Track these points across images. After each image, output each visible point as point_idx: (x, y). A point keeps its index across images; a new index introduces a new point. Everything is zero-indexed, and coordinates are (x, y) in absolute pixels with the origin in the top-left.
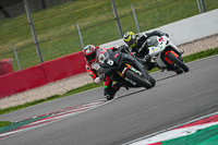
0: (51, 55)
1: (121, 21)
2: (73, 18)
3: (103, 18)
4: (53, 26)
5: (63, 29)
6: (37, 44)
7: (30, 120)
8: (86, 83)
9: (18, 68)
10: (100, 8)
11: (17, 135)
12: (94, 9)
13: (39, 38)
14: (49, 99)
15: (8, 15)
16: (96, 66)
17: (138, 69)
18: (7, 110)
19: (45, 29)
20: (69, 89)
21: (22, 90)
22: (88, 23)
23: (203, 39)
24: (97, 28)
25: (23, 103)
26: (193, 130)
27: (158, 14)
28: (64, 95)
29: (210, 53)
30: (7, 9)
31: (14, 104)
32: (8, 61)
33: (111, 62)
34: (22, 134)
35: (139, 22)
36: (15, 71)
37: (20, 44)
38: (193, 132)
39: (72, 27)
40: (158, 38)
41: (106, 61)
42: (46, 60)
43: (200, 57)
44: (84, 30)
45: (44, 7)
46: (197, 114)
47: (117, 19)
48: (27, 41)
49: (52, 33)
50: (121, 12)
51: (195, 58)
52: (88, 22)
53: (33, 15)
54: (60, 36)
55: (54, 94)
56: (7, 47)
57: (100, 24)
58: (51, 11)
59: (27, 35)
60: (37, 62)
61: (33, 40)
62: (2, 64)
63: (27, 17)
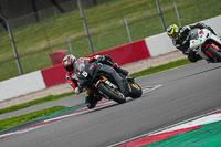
2: (121, 14)
3: (148, 13)
4: (103, 21)
5: (112, 24)
6: (89, 36)
7: (82, 105)
10: (145, 4)
11: (69, 118)
12: (140, 5)
13: (91, 31)
15: (62, 11)
17: (114, 82)
18: (62, 96)
19: (96, 23)
24: (143, 23)
27: (197, 11)
30: (62, 5)
31: (68, 91)
32: (62, 51)
33: (85, 74)
35: (181, 17)
37: (74, 36)
39: (121, 22)
41: (81, 73)
42: (97, 51)
44: (130, 24)
45: (95, 4)
47: (161, 15)
48: (80, 34)
49: (102, 27)
50: (165, 8)
52: (134, 17)
53: (85, 11)
54: (110, 29)
57: (146, 19)
58: (101, 7)
59: (79, 28)
60: (88, 53)
61: (85, 33)
62: (57, 54)
63: (80, 12)
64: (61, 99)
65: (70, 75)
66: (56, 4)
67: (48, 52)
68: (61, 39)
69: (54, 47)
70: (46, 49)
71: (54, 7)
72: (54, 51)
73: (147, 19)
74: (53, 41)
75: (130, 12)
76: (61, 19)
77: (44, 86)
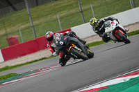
0: (42, 33)
1: (84, 13)
2: (54, 11)
3: (73, 11)
4: (43, 16)
5: (49, 18)
6: (33, 26)
7: (29, 73)
9: (22, 41)
10: (71, 5)
11: (21, 81)
12: (68, 6)
13: (35, 23)
14: (40, 60)
16: (53, 45)
18: (15, 66)
19: (38, 18)
21: (24, 54)
22: (64, 14)
23: (134, 24)
24: (69, 17)
25: (24, 62)
26: (128, 78)
27: (106, 9)
28: (50, 57)
29: (138, 32)
30: (15, 6)
31: (19, 63)
32: (16, 37)
34: (24, 81)
35: (95, 13)
36: (20, 43)
37: (23, 27)
38: (128, 80)
39: (55, 17)
41: (59, 42)
43: (132, 35)
45: (38, 5)
46: (130, 69)
47: (82, 12)
48: (27, 25)
49: (42, 20)
50: (84, 8)
53: (31, 10)
54: (47, 22)
55: (43, 57)
58: (42, 7)
59: (27, 21)
60: (33, 38)
61: (31, 24)
62: (12, 38)
63: (27, 11)
64: (15, 69)
65: (50, 44)
66: (11, 5)
67: (5, 37)
68: (14, 29)
69: (10, 33)
70: (4, 35)
71: (10, 7)
72: (10, 36)
73: (72, 15)
74: (9, 30)
75: (61, 10)
77: (3, 60)
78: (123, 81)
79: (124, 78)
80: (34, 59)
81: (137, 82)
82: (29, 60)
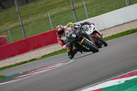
0: (32, 33)
1: (76, 11)
2: (45, 9)
3: (64, 9)
4: (33, 14)
5: (39, 16)
6: (22, 26)
7: (18, 75)
8: (54, 51)
9: (11, 41)
10: (63, 2)
11: (10, 84)
12: (59, 3)
13: (24, 22)
14: (30, 61)
15: (4, 8)
18: (3, 68)
19: (27, 16)
20: (43, 55)
21: (13, 55)
23: (129, 22)
24: (61, 16)
25: (13, 63)
26: (123, 80)
27: (100, 7)
28: (40, 59)
29: (134, 31)
30: (3, 3)
31: (8, 64)
33: (74, 36)
34: (13, 83)
35: (88, 11)
36: (8, 43)
37: (11, 26)
38: (123, 82)
39: (45, 15)
40: (88, 26)
41: (71, 35)
42: (28, 36)
43: (127, 34)
44: (52, 17)
45: (27, 2)
46: (125, 71)
47: (74, 10)
48: (16, 24)
49: (32, 19)
50: (76, 5)
51: (124, 35)
52: (55, 11)
54: (37, 21)
55: (33, 58)
56: (3, 28)
58: (32, 4)
59: (16, 20)
60: (22, 38)
61: (20, 23)
63: (17, 8)
64: (3, 71)
75: (52, 8)
76: (2, 13)
78: (118, 83)
79: (118, 80)
80: (23, 61)
81: (132, 84)
82: (19, 62)
